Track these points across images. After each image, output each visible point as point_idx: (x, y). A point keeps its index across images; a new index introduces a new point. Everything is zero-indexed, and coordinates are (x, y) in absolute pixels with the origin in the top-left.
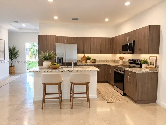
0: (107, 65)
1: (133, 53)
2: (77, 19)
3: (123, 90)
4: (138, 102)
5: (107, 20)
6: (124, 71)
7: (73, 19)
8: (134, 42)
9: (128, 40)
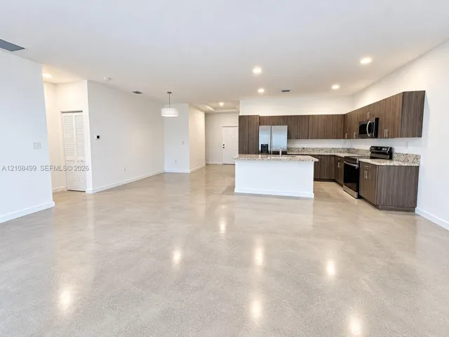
0: (335, 156)
1: (376, 136)
2: (289, 91)
3: (357, 190)
4: (379, 207)
5: (335, 87)
6: (359, 164)
7: (283, 91)
8: (377, 120)
9: (368, 117)
